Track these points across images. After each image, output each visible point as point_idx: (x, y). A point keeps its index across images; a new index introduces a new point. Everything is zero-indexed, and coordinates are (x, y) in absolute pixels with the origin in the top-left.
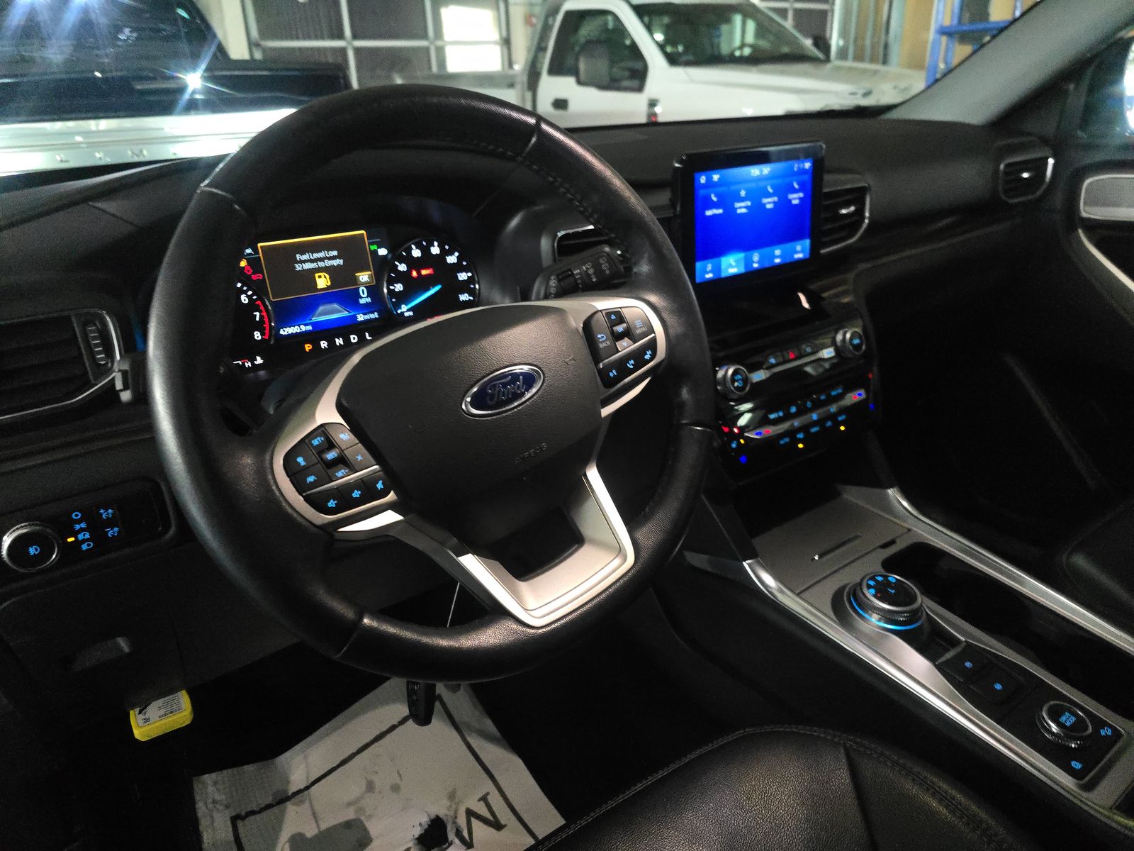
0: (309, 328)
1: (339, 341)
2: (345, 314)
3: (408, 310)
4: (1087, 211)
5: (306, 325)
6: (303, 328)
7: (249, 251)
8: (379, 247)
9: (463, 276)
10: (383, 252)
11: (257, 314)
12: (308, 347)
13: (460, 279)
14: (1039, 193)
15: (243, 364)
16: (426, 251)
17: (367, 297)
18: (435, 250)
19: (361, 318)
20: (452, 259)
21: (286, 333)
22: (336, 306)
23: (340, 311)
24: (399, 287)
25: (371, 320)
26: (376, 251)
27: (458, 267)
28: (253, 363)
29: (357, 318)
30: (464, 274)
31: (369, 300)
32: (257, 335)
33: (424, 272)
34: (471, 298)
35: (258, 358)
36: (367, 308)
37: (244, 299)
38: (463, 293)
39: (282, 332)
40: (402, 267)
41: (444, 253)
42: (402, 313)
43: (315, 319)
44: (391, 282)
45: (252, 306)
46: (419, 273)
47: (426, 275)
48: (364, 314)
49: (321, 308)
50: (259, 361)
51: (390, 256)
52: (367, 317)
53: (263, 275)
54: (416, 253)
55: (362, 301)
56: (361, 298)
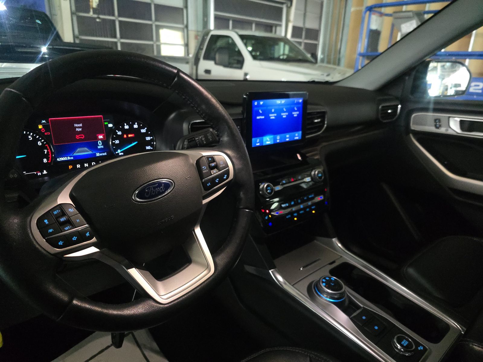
0: (72, 158)
1: (78, 166)
2: (90, 152)
3: (121, 152)
4: (413, 127)
5: (70, 157)
6: (69, 158)
7: (44, 121)
8: (109, 123)
9: (148, 138)
10: (110, 125)
11: (46, 150)
12: (70, 167)
13: (147, 139)
14: (395, 119)
15: (37, 174)
16: (131, 126)
17: (102, 145)
18: (136, 126)
19: (98, 155)
20: (143, 131)
21: (60, 160)
22: (86, 149)
23: (88, 151)
24: (117, 142)
25: (103, 156)
26: (107, 125)
27: (146, 134)
28: (42, 173)
29: (96, 155)
30: (149, 137)
31: (102, 147)
32: (45, 161)
33: (130, 136)
34: (152, 148)
35: (45, 171)
36: (101, 151)
37: (39, 143)
38: (148, 146)
39: (58, 160)
40: (119, 133)
41: (140, 128)
42: (118, 153)
43: (75, 154)
44: (114, 139)
45: (43, 147)
46: (127, 136)
47: (130, 137)
48: (100, 153)
49: (78, 150)
50: (45, 172)
51: (114, 127)
52: (101, 154)
53: (51, 133)
54: (127, 127)
55: (99, 147)
56: (99, 146)
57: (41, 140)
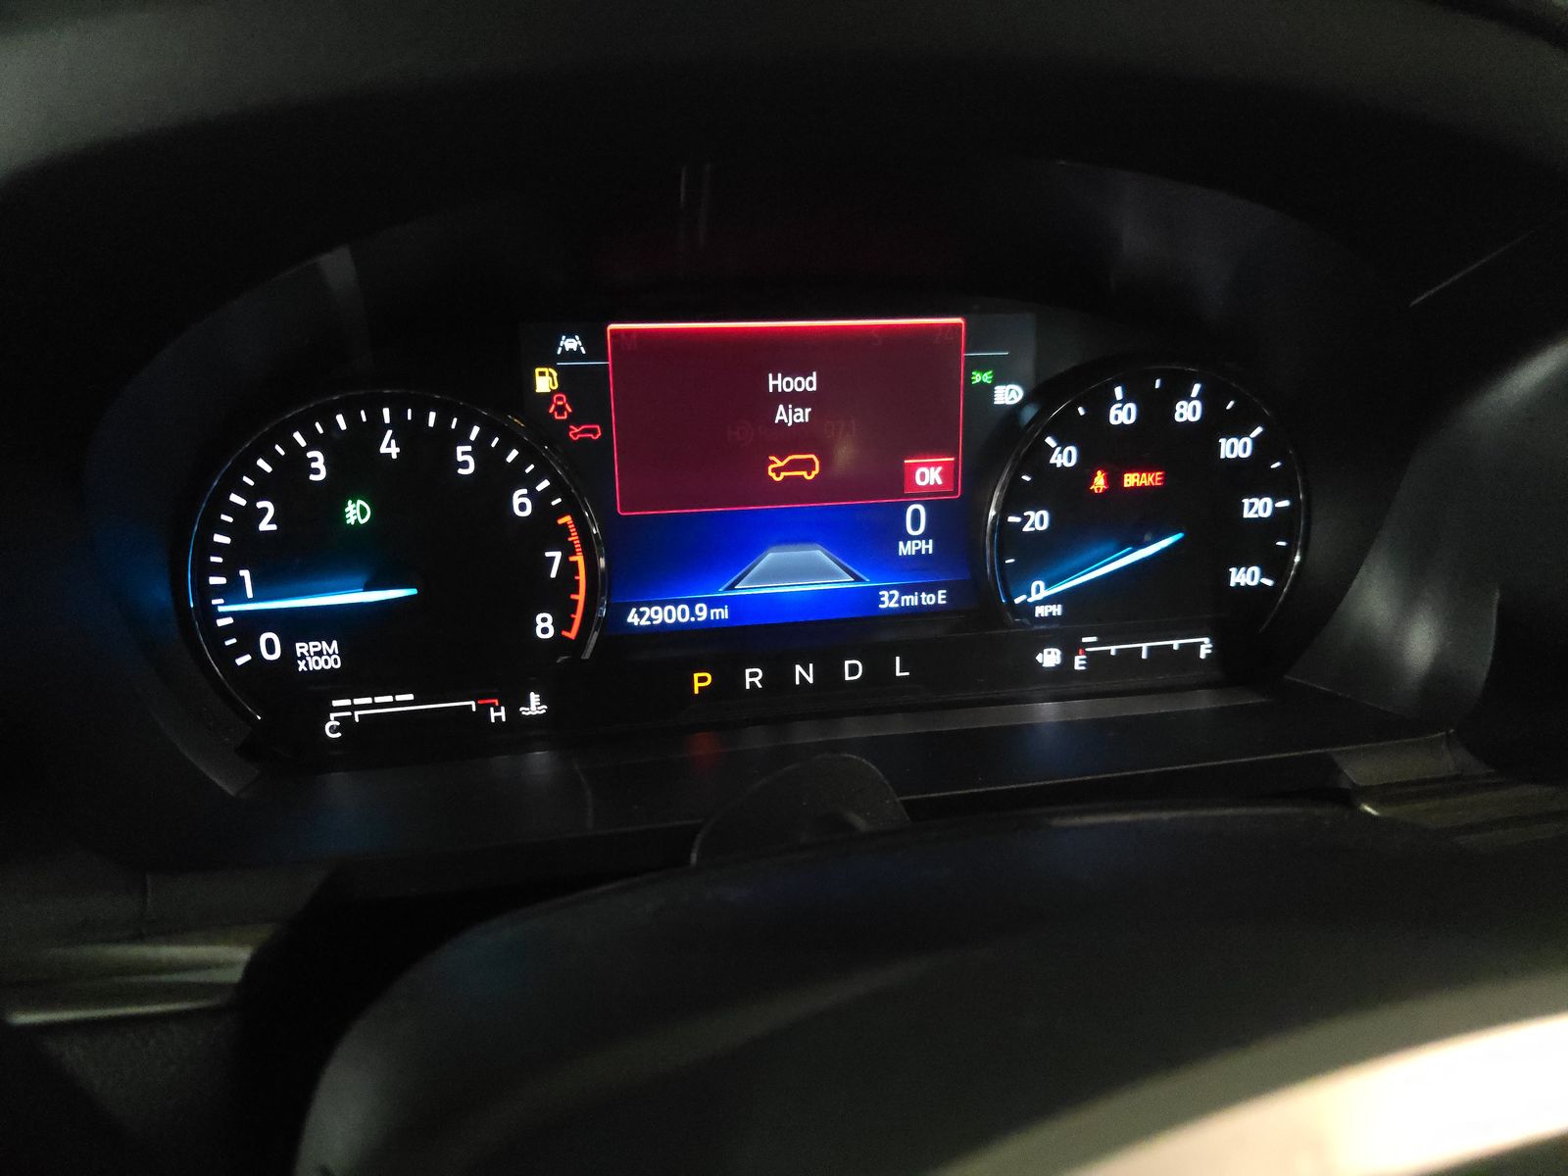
0: (723, 613)
1: (804, 674)
2: (845, 582)
3: (1048, 601)
5: (712, 603)
6: (702, 613)
7: (571, 344)
8: (1000, 379)
9: (1258, 508)
10: (1008, 395)
11: (558, 556)
12: (702, 680)
13: (1247, 514)
15: (483, 711)
16: (1155, 410)
17: (924, 537)
18: (1189, 410)
19: (889, 601)
20: (1235, 448)
21: (644, 622)
22: (819, 554)
23: (831, 574)
24: (1038, 520)
25: (920, 611)
26: (988, 390)
27: (1250, 477)
28: (513, 712)
29: (878, 600)
30: (1268, 500)
31: (927, 547)
32: (544, 625)
33: (1130, 480)
34: (1269, 582)
35: (534, 698)
36: (916, 574)
37: (520, 504)
38: (1243, 563)
39: (632, 618)
40: (1064, 458)
41: (1216, 424)
42: (1028, 608)
43: (745, 588)
44: (1018, 500)
46: (1114, 480)
47: (1135, 488)
48: (905, 590)
49: (771, 557)
50: (535, 706)
51: (1029, 413)
52: (911, 600)
53: (607, 431)
54: (1123, 414)
55: (906, 549)
56: (907, 538)
57: (530, 482)
